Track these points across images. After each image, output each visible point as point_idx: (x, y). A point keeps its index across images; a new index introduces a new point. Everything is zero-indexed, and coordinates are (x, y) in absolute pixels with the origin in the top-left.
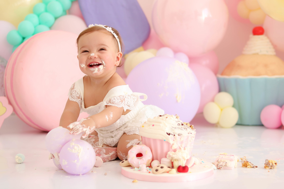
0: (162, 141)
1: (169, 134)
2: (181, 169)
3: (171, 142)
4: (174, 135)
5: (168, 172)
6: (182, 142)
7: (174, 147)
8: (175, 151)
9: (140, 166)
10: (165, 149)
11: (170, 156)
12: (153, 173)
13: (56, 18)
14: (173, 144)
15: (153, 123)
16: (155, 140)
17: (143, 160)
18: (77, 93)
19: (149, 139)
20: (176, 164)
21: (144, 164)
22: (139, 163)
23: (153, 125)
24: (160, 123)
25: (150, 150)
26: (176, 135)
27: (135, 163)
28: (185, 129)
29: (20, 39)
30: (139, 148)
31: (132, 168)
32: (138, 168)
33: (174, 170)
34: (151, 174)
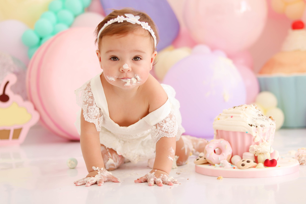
0: (243, 133)
1: (251, 126)
2: (269, 163)
3: (254, 134)
4: (257, 127)
5: (254, 167)
6: (264, 135)
7: (257, 140)
8: (257, 144)
9: (221, 162)
10: (247, 143)
11: (253, 150)
12: (239, 168)
13: (76, 16)
14: (255, 137)
15: (232, 115)
16: (235, 133)
17: (223, 155)
18: (96, 111)
19: (228, 132)
20: (262, 158)
21: (224, 159)
22: (219, 159)
23: (232, 117)
24: (240, 113)
25: (229, 144)
26: (259, 127)
27: (214, 159)
28: (267, 120)
29: (36, 39)
30: (217, 142)
31: (210, 165)
32: (219, 164)
33: (261, 165)
34: (236, 170)
